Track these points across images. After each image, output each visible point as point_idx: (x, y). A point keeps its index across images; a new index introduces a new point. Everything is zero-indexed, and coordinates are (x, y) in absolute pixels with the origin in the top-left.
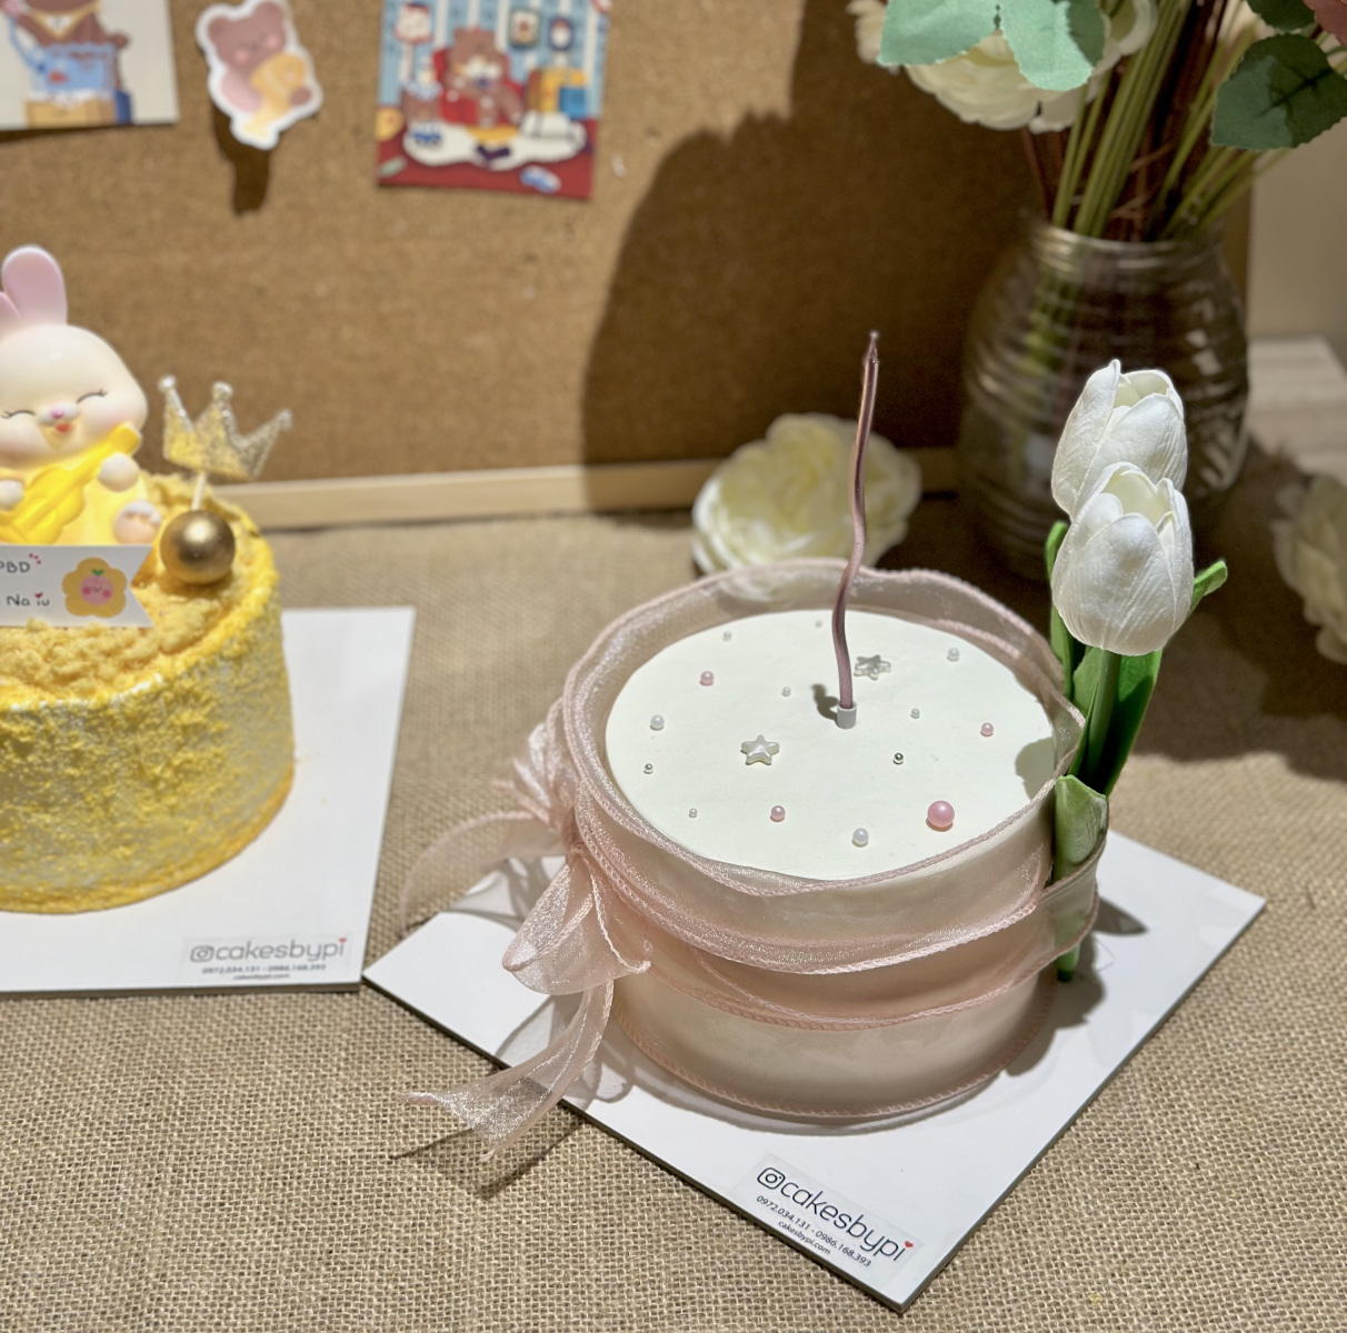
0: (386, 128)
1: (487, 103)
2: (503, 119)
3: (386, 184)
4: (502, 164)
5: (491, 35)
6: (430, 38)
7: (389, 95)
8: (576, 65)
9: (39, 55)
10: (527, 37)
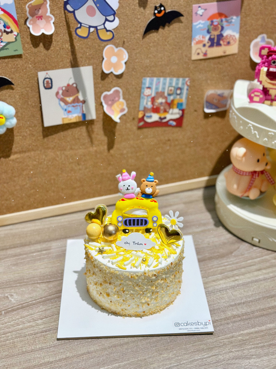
0: (140, 116)
1: (162, 108)
2: (165, 111)
3: (140, 128)
4: (164, 121)
5: (164, 93)
6: (151, 94)
7: (141, 108)
8: (181, 98)
9: (65, 107)
10: (171, 92)
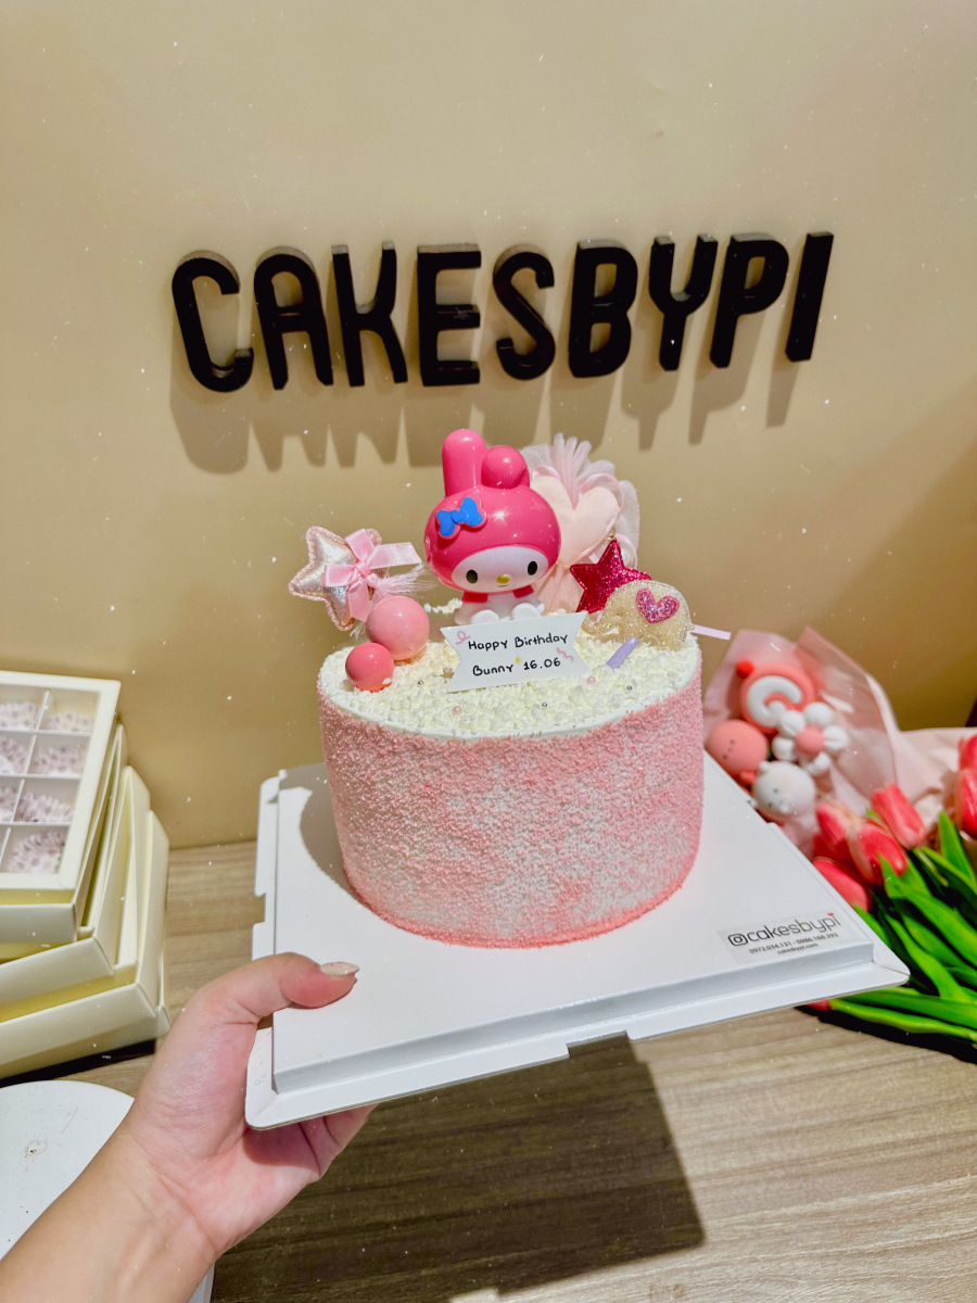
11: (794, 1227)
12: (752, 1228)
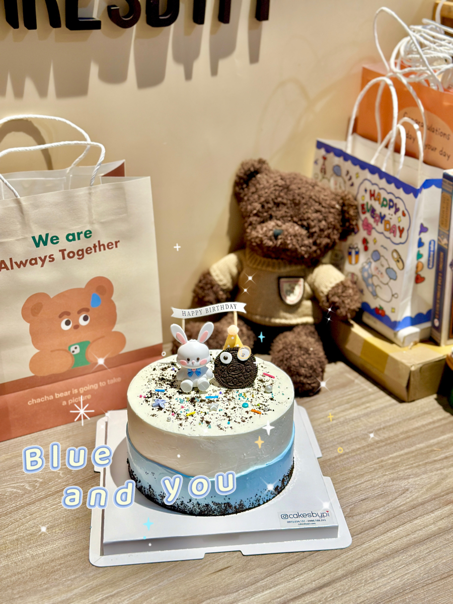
11: (399, 460)
12: (378, 465)
